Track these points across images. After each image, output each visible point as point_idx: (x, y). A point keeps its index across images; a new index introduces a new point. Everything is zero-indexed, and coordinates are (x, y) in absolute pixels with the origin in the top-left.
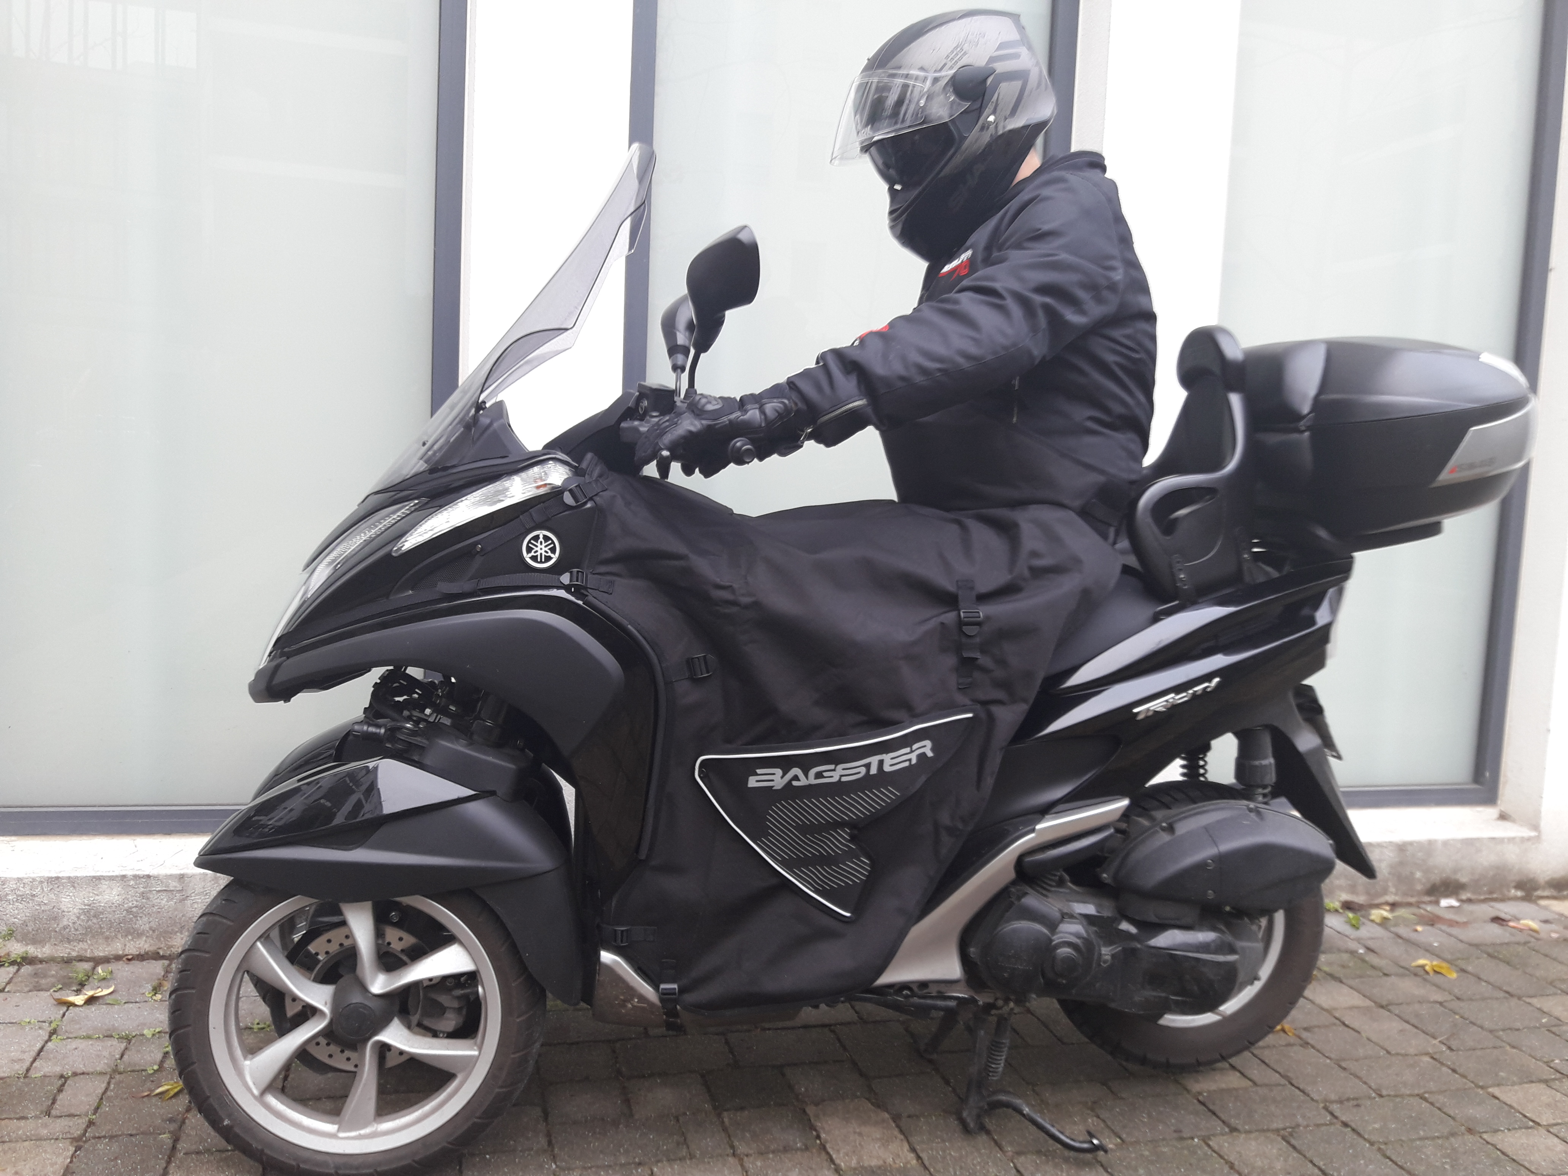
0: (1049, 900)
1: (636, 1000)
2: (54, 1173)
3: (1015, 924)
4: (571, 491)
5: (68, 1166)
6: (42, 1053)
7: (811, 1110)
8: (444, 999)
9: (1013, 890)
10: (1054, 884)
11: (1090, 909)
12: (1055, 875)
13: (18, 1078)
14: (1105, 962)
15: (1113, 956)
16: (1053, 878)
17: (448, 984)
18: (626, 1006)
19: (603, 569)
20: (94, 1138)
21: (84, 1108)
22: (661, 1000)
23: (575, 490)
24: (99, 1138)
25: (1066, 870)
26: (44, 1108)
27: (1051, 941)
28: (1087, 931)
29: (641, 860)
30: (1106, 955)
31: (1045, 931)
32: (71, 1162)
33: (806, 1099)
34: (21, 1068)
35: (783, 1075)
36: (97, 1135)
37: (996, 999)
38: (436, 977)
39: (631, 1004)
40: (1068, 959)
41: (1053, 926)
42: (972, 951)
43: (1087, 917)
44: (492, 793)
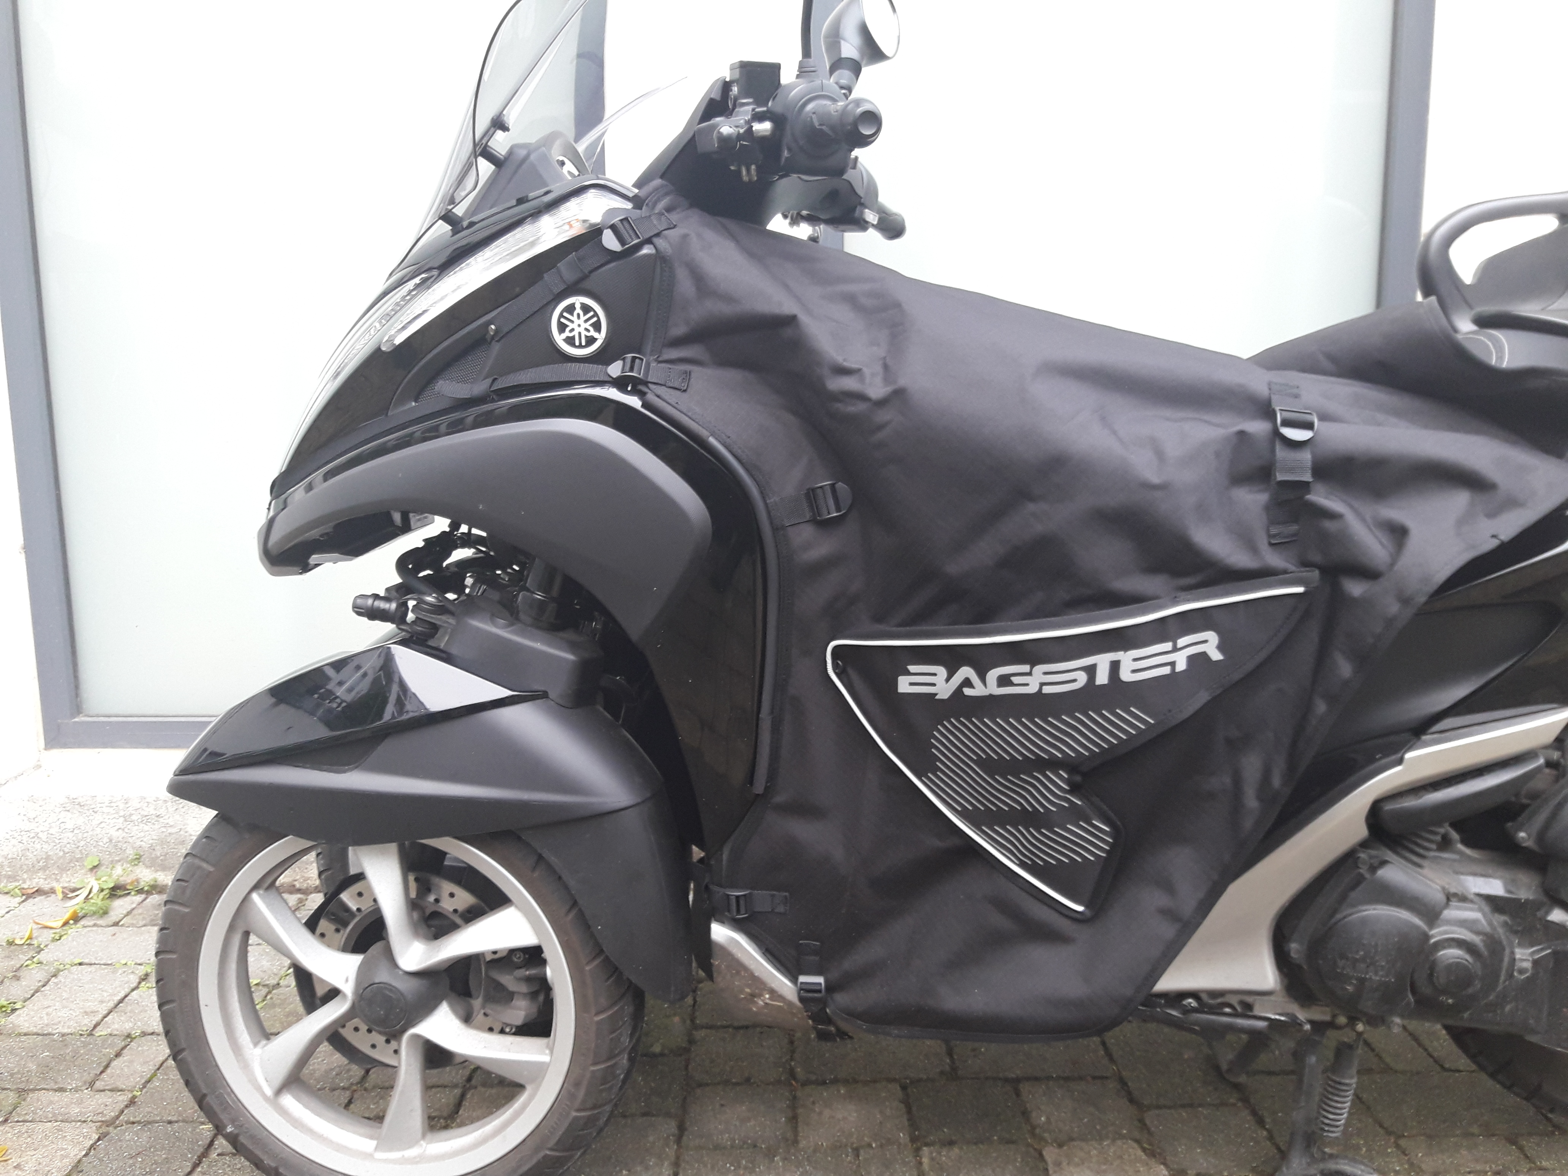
0: (1426, 871)
1: (767, 996)
2: (59, 1170)
3: (1366, 910)
4: (613, 227)
5: (79, 1161)
6: (121, 1005)
7: (1049, 1154)
8: (508, 980)
9: (1363, 855)
10: (1434, 846)
11: (1495, 887)
12: (1436, 833)
13: (81, 1035)
14: (1522, 971)
15: (1535, 963)
16: (1432, 837)
17: (516, 960)
18: (756, 1003)
19: (674, 354)
20: (128, 1122)
21: (131, 1082)
22: (801, 999)
23: (620, 226)
24: (133, 1123)
25: (1455, 825)
26: (88, 1077)
27: (1427, 937)
28: (1490, 924)
29: (758, 795)
30: (1522, 960)
31: (1417, 921)
32: (86, 1155)
33: (1046, 1135)
34: (87, 1022)
35: (1018, 1094)
36: (132, 1119)
37: (1334, 1016)
38: (502, 950)
39: (763, 1001)
40: (1455, 967)
41: (1432, 915)
42: (1295, 948)
43: (1491, 900)
44: (544, 695)
